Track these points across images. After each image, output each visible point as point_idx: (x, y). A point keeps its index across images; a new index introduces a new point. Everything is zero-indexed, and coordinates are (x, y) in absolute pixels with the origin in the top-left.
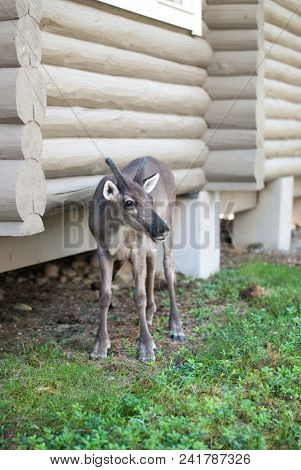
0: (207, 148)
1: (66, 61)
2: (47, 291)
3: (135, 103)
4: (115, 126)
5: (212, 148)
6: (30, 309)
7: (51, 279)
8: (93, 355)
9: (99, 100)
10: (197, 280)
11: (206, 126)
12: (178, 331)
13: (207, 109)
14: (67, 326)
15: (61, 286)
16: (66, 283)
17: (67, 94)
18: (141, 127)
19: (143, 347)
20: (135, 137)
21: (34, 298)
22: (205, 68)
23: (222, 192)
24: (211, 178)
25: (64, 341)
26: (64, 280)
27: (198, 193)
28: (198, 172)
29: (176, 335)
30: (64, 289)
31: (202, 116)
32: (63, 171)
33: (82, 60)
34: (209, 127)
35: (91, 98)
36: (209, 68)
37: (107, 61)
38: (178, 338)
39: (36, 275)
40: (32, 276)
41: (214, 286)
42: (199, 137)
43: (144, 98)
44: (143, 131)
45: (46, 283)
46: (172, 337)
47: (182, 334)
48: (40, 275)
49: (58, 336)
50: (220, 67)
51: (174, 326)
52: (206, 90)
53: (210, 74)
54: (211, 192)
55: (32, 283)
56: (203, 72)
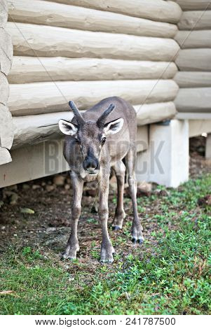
0: (177, 87)
1: (48, 20)
2: (52, 197)
3: (112, 52)
4: (94, 71)
5: (181, 86)
6: (33, 212)
7: (58, 186)
8: (65, 256)
9: (78, 52)
10: (168, 189)
11: (176, 69)
12: (139, 235)
13: (177, 55)
14: (54, 229)
15: (63, 192)
16: (69, 190)
17: (47, 47)
18: (118, 71)
19: (104, 251)
20: (113, 79)
21: (40, 203)
22: (176, 24)
23: (191, 121)
24: (180, 110)
25: (47, 243)
26: (67, 187)
27: (169, 121)
28: (170, 104)
29: (136, 238)
30: (65, 195)
31: (174, 61)
32: (45, 109)
33: (63, 20)
34: (179, 70)
35: (71, 50)
36: (179, 24)
37: (86, 20)
38: (139, 241)
39: (47, 183)
40: (44, 184)
41: (179, 194)
42: (171, 78)
43: (120, 49)
44: (119, 75)
45: (54, 190)
46: (133, 240)
47: (141, 238)
48: (50, 183)
49: (44, 238)
50: (187, 23)
51: (136, 231)
52: (176, 41)
53: (180, 29)
54: (182, 121)
55: (42, 190)
56: (174, 27)
